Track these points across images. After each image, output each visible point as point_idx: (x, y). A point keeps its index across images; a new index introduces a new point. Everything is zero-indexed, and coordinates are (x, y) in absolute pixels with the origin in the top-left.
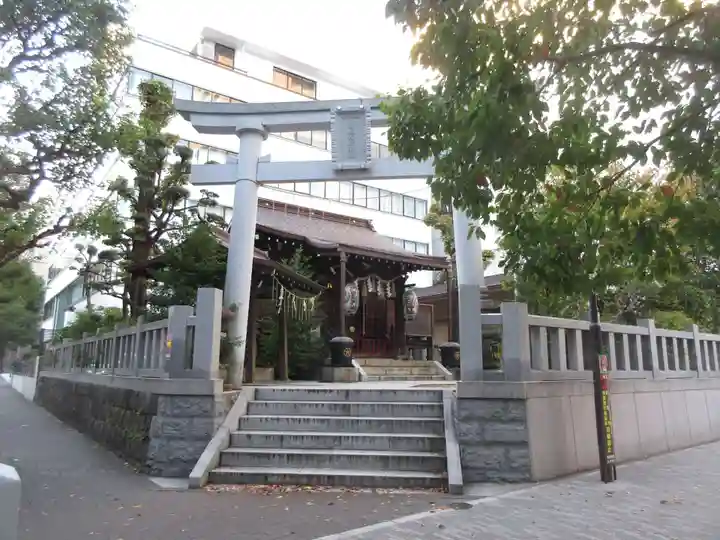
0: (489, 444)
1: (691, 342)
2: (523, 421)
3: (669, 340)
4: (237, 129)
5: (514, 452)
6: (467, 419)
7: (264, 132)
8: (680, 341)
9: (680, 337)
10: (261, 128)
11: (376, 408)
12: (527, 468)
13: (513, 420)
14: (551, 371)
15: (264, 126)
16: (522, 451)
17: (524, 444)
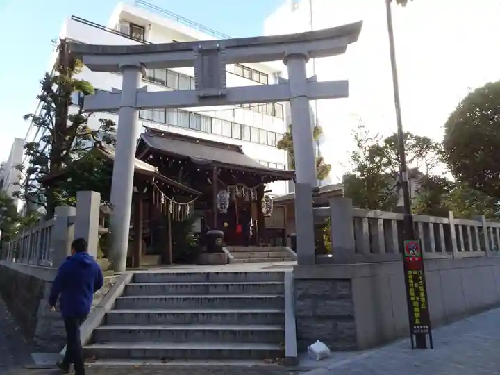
0: (320, 318)
1: (480, 228)
2: (349, 297)
3: (464, 227)
4: (120, 66)
5: (342, 325)
6: (301, 298)
7: (140, 67)
8: (472, 228)
9: (472, 225)
10: (139, 65)
11: (230, 287)
12: (354, 338)
13: (341, 297)
14: (372, 254)
15: (141, 63)
16: (349, 324)
17: (350, 318)
